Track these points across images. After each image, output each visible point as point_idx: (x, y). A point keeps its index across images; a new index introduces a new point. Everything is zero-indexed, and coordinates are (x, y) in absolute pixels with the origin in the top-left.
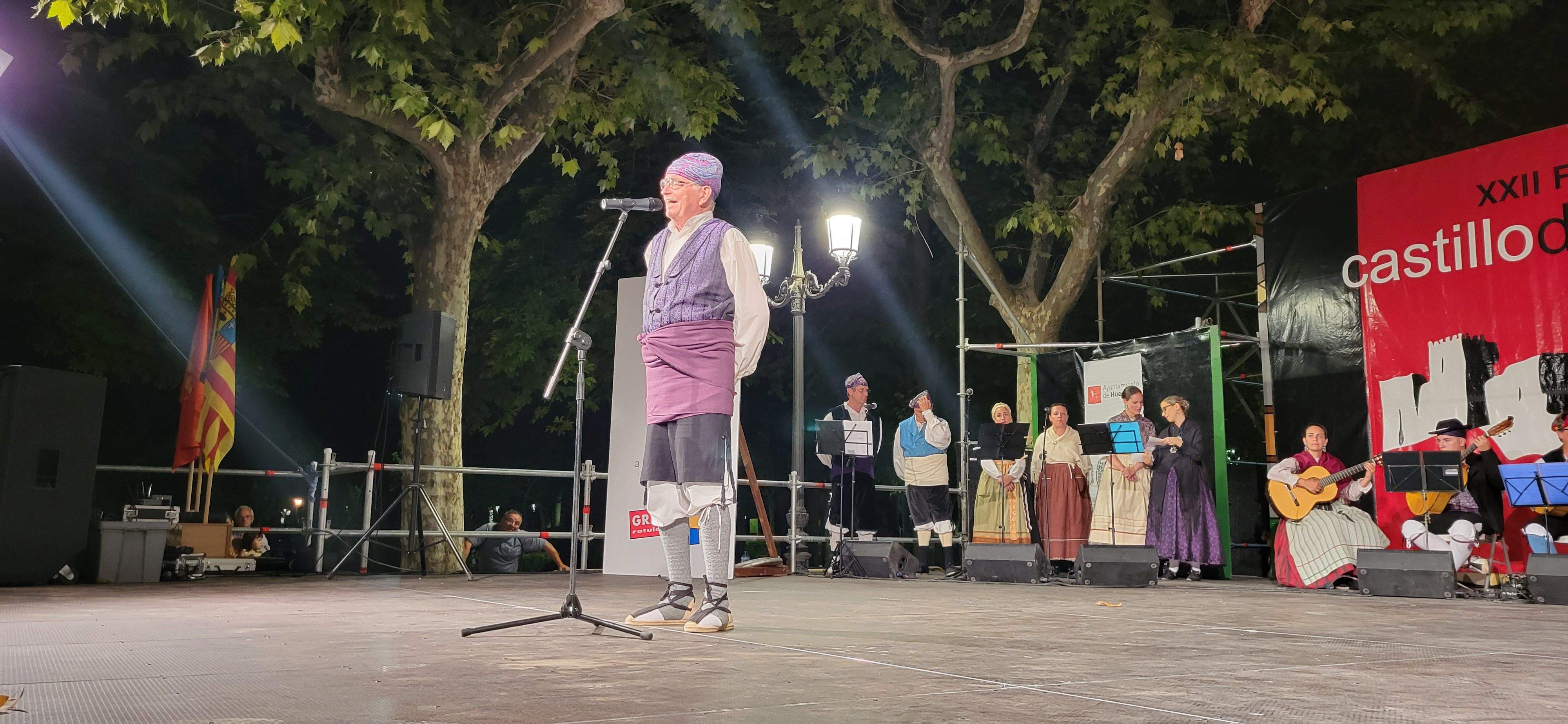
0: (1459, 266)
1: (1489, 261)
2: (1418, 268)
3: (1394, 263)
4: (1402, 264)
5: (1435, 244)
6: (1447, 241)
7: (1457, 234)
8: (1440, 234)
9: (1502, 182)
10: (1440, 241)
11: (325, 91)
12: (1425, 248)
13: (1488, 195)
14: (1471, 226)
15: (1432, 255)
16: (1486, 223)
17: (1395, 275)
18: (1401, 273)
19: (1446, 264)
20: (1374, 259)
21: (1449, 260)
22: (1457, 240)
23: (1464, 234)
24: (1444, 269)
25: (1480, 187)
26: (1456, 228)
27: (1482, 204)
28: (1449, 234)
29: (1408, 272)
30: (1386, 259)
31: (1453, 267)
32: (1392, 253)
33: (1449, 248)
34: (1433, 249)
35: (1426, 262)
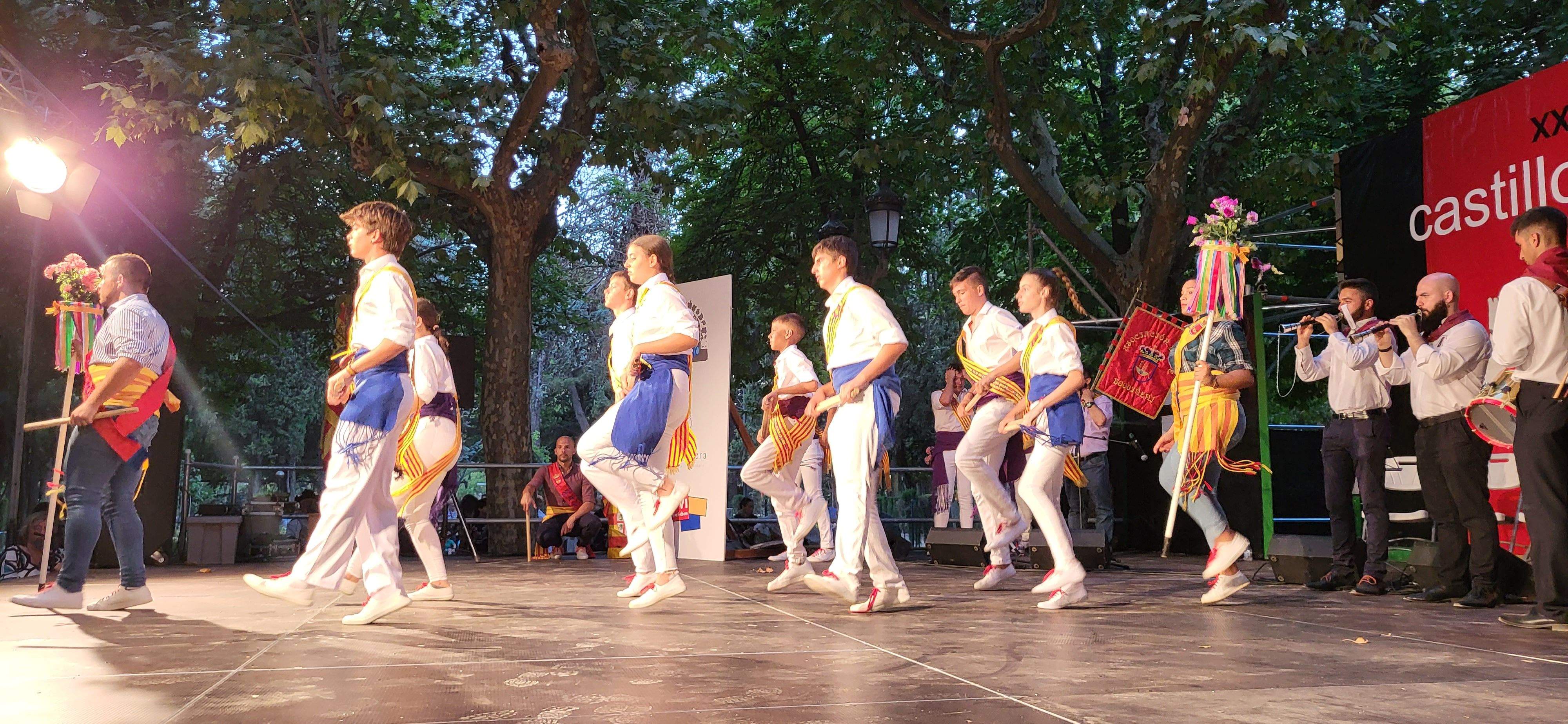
2: (1477, 215)
3: (1455, 212)
4: (1464, 212)
6: (1503, 184)
7: (1513, 175)
8: (1497, 176)
10: (1498, 185)
12: (1483, 193)
13: (1541, 129)
14: (1526, 164)
15: (1489, 201)
16: (1540, 160)
17: (1456, 226)
18: (1463, 223)
19: (1504, 211)
20: (1438, 209)
21: (1506, 207)
22: (1513, 182)
23: (1519, 175)
24: (1502, 216)
25: (1534, 120)
26: (1512, 169)
27: (1535, 139)
28: (1506, 177)
29: (1468, 220)
30: (1448, 207)
31: (1510, 213)
32: (1453, 200)
33: (1505, 192)
34: (1491, 194)
35: (1484, 209)
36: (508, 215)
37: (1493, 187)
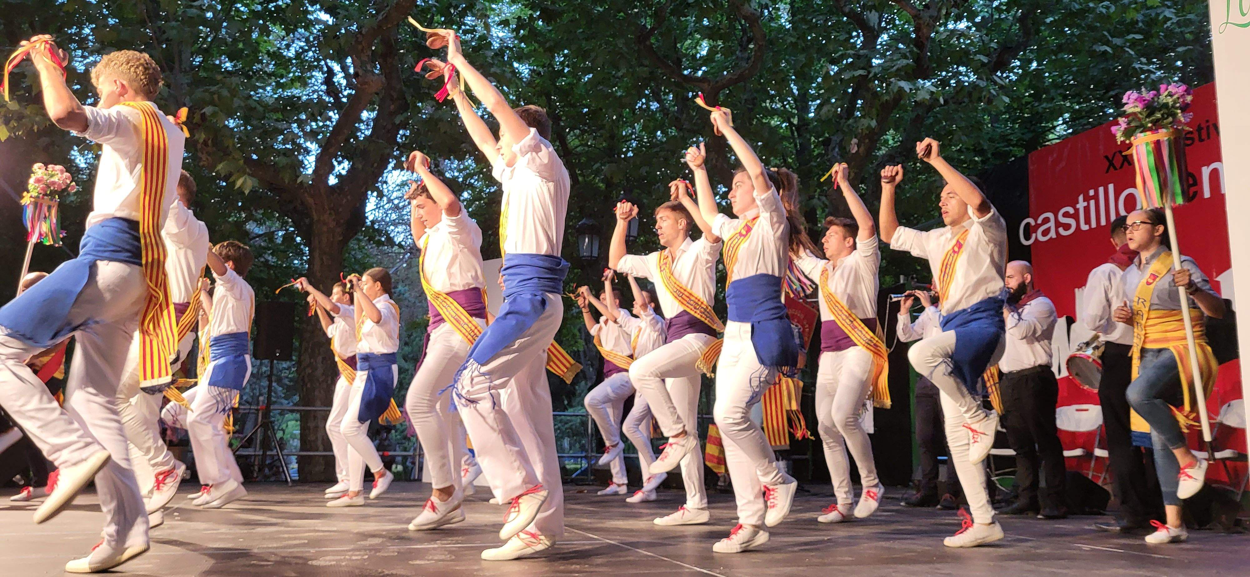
0: (1094, 225)
2: (1067, 227)
3: (1052, 224)
4: (1058, 224)
6: (1085, 204)
7: (1092, 197)
8: (1081, 198)
10: (1081, 205)
12: (1071, 210)
13: (1111, 164)
14: (1101, 189)
15: (1076, 216)
16: (1111, 187)
17: (1052, 234)
18: (1057, 232)
19: (1086, 224)
20: (1039, 221)
21: (1088, 221)
22: (1092, 203)
23: (1096, 197)
24: (1084, 227)
25: (1107, 157)
26: (1092, 193)
27: (1108, 171)
28: (1087, 199)
29: (1061, 230)
30: (1046, 220)
31: (1090, 226)
32: (1050, 215)
33: (1087, 209)
34: (1077, 211)
35: (1072, 222)
36: (326, 207)
37: (1078, 206)
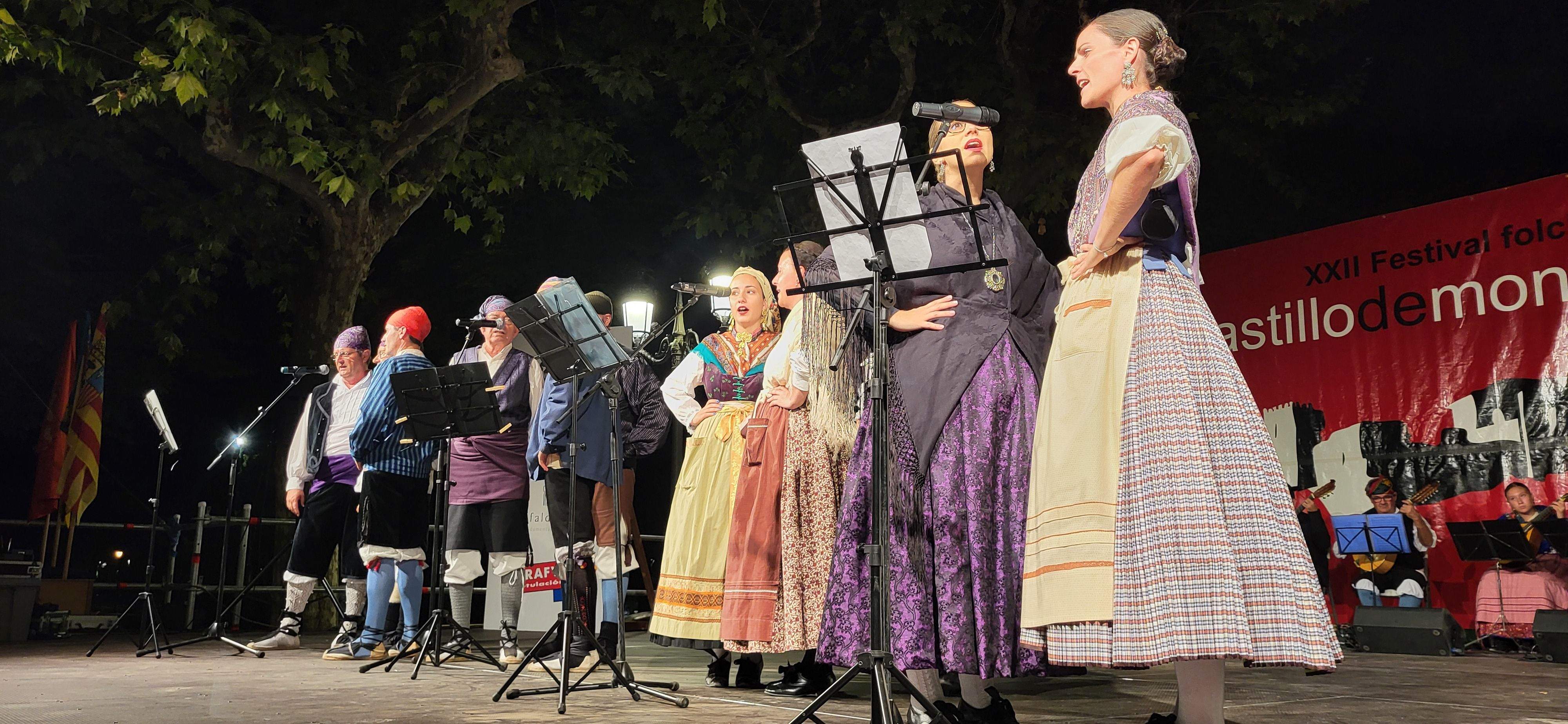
0: (1290, 340)
1: (1316, 336)
2: (1254, 340)
3: (1233, 336)
4: (1241, 336)
5: (1269, 319)
6: (1279, 317)
7: (1288, 311)
8: (1273, 310)
9: (1327, 265)
10: (1273, 317)
11: (215, 141)
12: (1260, 323)
13: (1314, 276)
14: (1300, 303)
15: (1266, 329)
16: (1314, 301)
18: (1239, 345)
19: (1279, 339)
21: (1282, 335)
22: (1288, 316)
23: (1294, 311)
24: (1277, 342)
25: (1308, 269)
26: (1288, 305)
27: (1309, 284)
28: (1281, 311)
29: (1246, 343)
31: (1285, 340)
32: (1231, 326)
33: (1281, 324)
34: (1267, 324)
35: (1261, 335)
